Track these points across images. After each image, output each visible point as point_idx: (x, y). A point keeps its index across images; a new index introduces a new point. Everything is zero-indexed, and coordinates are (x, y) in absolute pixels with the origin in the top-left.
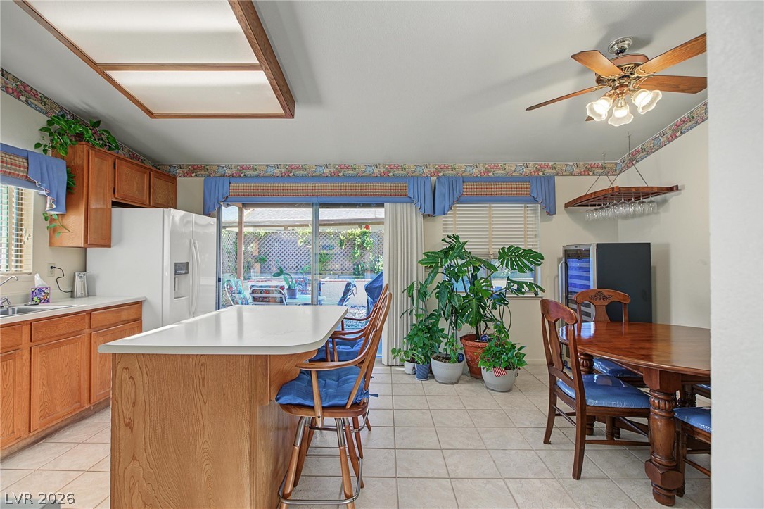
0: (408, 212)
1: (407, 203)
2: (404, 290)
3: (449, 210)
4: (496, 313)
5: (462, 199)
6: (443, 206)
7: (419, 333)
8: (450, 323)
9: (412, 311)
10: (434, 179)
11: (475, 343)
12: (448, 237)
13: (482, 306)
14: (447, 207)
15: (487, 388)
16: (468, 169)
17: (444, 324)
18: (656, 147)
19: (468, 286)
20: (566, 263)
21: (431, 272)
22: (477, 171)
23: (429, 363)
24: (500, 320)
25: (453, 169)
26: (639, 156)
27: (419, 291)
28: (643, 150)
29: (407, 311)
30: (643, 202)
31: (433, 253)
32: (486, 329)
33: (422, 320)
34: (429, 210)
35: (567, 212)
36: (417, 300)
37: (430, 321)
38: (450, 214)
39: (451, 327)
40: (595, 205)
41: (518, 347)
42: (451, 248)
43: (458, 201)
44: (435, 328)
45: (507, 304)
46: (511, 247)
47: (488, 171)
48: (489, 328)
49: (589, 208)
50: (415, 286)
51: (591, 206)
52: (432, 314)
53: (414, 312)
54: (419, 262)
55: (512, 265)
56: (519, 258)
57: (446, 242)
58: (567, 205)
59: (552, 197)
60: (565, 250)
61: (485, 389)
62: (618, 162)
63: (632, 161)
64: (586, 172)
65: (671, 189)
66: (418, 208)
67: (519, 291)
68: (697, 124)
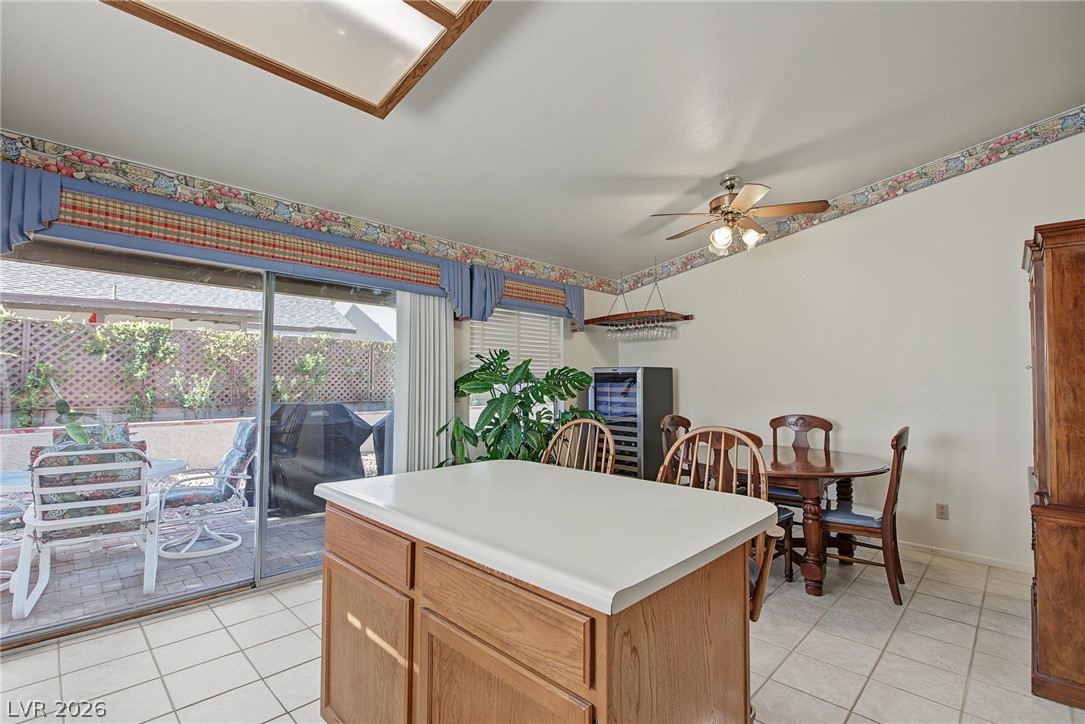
0: (436, 310)
1: (434, 296)
2: (440, 431)
3: (490, 315)
5: (502, 300)
6: (482, 307)
14: (488, 311)
18: (665, 275)
20: (595, 388)
22: (508, 265)
25: (484, 257)
26: (645, 280)
28: (650, 275)
43: (499, 304)
47: (518, 267)
58: (588, 323)
60: (596, 374)
62: (621, 281)
63: (637, 283)
64: (597, 288)
65: (686, 318)
66: (455, 307)
68: (707, 262)
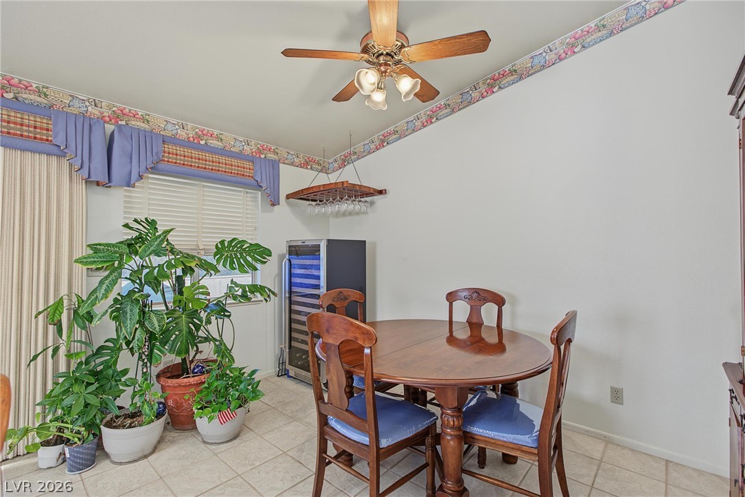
0: (50, 172)
1: (49, 154)
2: (39, 314)
3: (138, 180)
4: (213, 329)
5: (161, 166)
6: (126, 171)
7: (76, 388)
8: (140, 358)
9: (56, 350)
10: (110, 128)
11: (183, 381)
12: (136, 221)
13: (195, 324)
14: (134, 175)
15: (204, 442)
16: (169, 127)
17: (126, 361)
19: (170, 296)
20: (290, 261)
21: (106, 278)
22: (184, 134)
23: (99, 437)
24: (218, 338)
25: (145, 120)
27: (75, 312)
29: (45, 350)
30: (360, 201)
31: (108, 245)
32: (196, 354)
33: (80, 364)
34: (99, 173)
35: (289, 204)
36: (70, 328)
37: (98, 361)
38: (139, 187)
39: (141, 363)
40: (316, 201)
41: (247, 371)
42: (140, 239)
43: (154, 169)
44: (110, 372)
45: (230, 315)
46: (234, 240)
47: (199, 138)
48: (201, 352)
49: (310, 202)
50: (66, 303)
51: (312, 200)
52: (102, 348)
53: (62, 351)
54: (76, 261)
55: (232, 263)
56: (241, 254)
57: (131, 228)
58: (288, 197)
59: (276, 184)
60: (290, 247)
61: (202, 445)
62: (330, 161)
63: (344, 162)
64: (305, 165)
66: (77, 167)
67: (244, 296)
68: (400, 138)
